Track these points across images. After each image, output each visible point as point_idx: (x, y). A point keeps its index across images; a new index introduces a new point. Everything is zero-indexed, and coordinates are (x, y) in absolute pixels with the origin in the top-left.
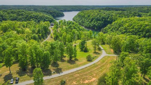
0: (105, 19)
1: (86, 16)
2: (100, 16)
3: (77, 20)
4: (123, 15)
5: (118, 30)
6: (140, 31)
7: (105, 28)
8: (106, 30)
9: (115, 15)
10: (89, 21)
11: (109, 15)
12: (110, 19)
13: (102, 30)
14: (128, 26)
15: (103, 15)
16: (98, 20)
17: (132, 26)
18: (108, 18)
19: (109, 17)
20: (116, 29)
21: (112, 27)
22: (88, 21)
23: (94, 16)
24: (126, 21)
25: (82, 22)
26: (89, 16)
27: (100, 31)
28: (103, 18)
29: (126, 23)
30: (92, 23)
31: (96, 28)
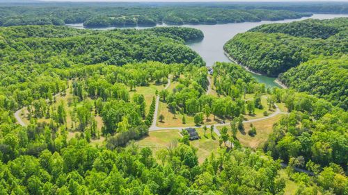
0: (287, 55)
1: (252, 47)
2: (278, 50)
3: (233, 51)
4: (322, 50)
5: (305, 79)
6: (338, 85)
7: (285, 74)
8: (286, 77)
9: (306, 49)
10: (258, 57)
11: (296, 48)
12: (296, 56)
13: (279, 75)
14: (322, 76)
15: (284, 49)
16: (274, 57)
17: (327, 76)
18: (292, 55)
19: (294, 52)
20: (303, 77)
21: (297, 74)
22: (255, 58)
23: (268, 49)
24: (321, 66)
25: (243, 57)
26: (257, 48)
27: (276, 77)
28: (283, 54)
29: (320, 69)
30: (264, 62)
31: (268, 72)
